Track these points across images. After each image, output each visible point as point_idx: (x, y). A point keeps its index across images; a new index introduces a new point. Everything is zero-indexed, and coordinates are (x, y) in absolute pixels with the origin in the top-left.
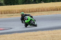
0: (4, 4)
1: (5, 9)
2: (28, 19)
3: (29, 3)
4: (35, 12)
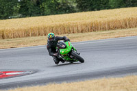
2: (65, 47)
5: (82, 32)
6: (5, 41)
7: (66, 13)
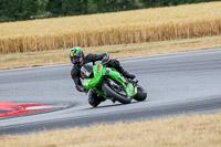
5: (148, 40)
6: (24, 55)
7: (122, 10)
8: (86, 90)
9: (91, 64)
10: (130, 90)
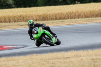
0: (13, 6)
1: (15, 14)
3: (56, 3)
4: (65, 19)
8: (34, 39)
9: (37, 28)
10: (54, 40)
